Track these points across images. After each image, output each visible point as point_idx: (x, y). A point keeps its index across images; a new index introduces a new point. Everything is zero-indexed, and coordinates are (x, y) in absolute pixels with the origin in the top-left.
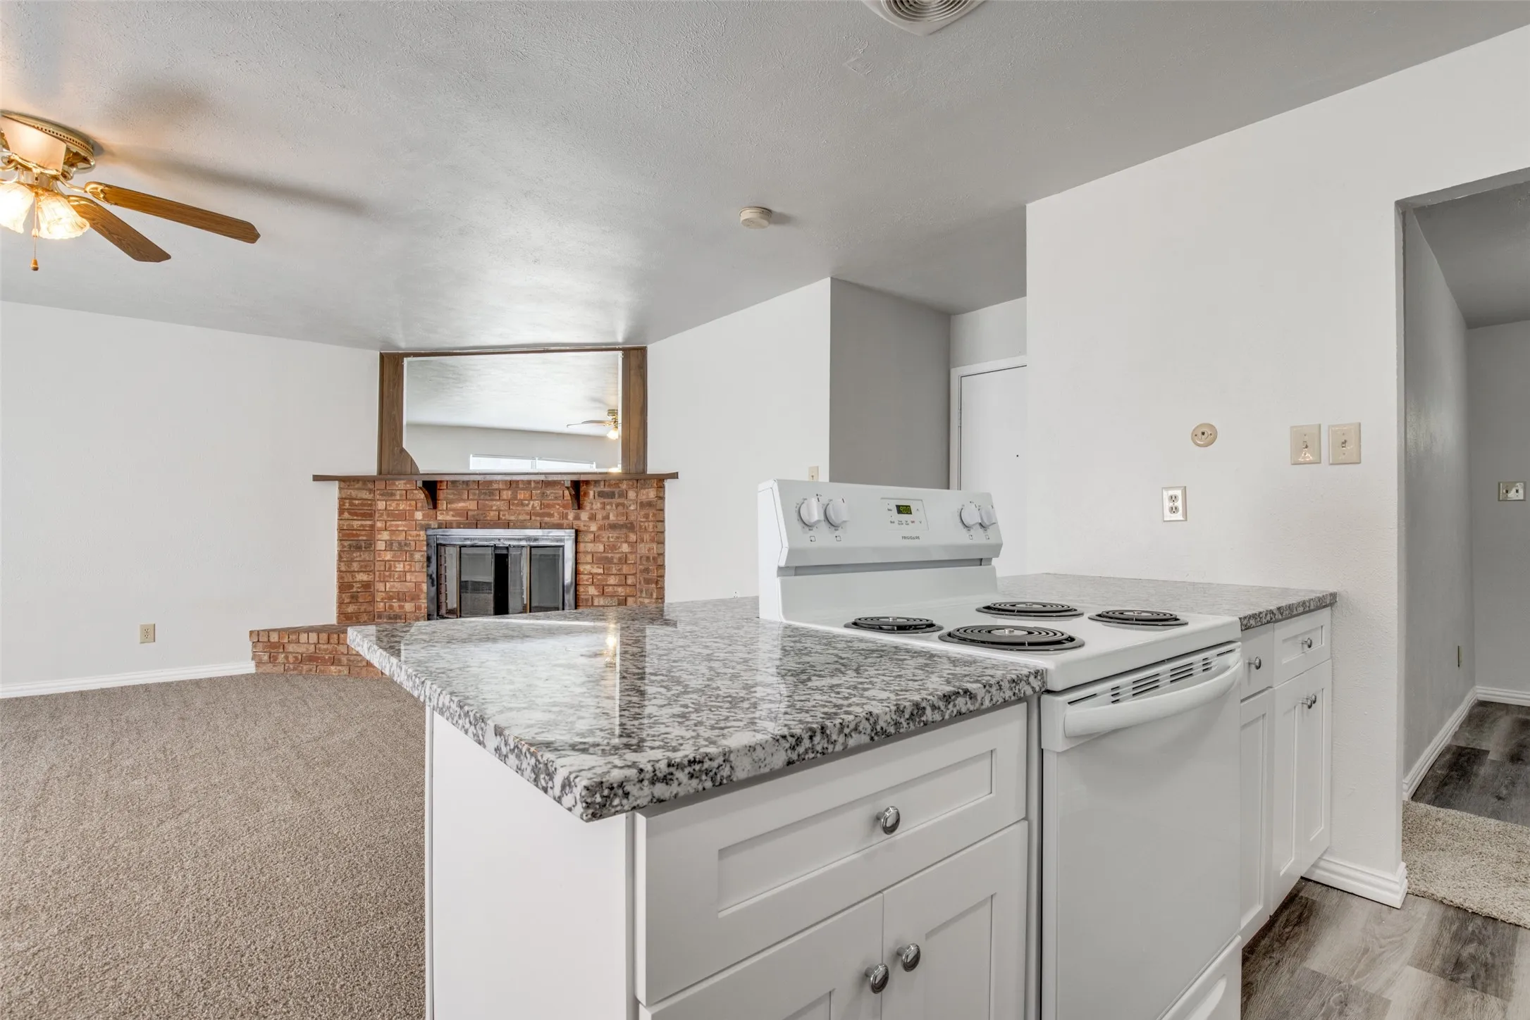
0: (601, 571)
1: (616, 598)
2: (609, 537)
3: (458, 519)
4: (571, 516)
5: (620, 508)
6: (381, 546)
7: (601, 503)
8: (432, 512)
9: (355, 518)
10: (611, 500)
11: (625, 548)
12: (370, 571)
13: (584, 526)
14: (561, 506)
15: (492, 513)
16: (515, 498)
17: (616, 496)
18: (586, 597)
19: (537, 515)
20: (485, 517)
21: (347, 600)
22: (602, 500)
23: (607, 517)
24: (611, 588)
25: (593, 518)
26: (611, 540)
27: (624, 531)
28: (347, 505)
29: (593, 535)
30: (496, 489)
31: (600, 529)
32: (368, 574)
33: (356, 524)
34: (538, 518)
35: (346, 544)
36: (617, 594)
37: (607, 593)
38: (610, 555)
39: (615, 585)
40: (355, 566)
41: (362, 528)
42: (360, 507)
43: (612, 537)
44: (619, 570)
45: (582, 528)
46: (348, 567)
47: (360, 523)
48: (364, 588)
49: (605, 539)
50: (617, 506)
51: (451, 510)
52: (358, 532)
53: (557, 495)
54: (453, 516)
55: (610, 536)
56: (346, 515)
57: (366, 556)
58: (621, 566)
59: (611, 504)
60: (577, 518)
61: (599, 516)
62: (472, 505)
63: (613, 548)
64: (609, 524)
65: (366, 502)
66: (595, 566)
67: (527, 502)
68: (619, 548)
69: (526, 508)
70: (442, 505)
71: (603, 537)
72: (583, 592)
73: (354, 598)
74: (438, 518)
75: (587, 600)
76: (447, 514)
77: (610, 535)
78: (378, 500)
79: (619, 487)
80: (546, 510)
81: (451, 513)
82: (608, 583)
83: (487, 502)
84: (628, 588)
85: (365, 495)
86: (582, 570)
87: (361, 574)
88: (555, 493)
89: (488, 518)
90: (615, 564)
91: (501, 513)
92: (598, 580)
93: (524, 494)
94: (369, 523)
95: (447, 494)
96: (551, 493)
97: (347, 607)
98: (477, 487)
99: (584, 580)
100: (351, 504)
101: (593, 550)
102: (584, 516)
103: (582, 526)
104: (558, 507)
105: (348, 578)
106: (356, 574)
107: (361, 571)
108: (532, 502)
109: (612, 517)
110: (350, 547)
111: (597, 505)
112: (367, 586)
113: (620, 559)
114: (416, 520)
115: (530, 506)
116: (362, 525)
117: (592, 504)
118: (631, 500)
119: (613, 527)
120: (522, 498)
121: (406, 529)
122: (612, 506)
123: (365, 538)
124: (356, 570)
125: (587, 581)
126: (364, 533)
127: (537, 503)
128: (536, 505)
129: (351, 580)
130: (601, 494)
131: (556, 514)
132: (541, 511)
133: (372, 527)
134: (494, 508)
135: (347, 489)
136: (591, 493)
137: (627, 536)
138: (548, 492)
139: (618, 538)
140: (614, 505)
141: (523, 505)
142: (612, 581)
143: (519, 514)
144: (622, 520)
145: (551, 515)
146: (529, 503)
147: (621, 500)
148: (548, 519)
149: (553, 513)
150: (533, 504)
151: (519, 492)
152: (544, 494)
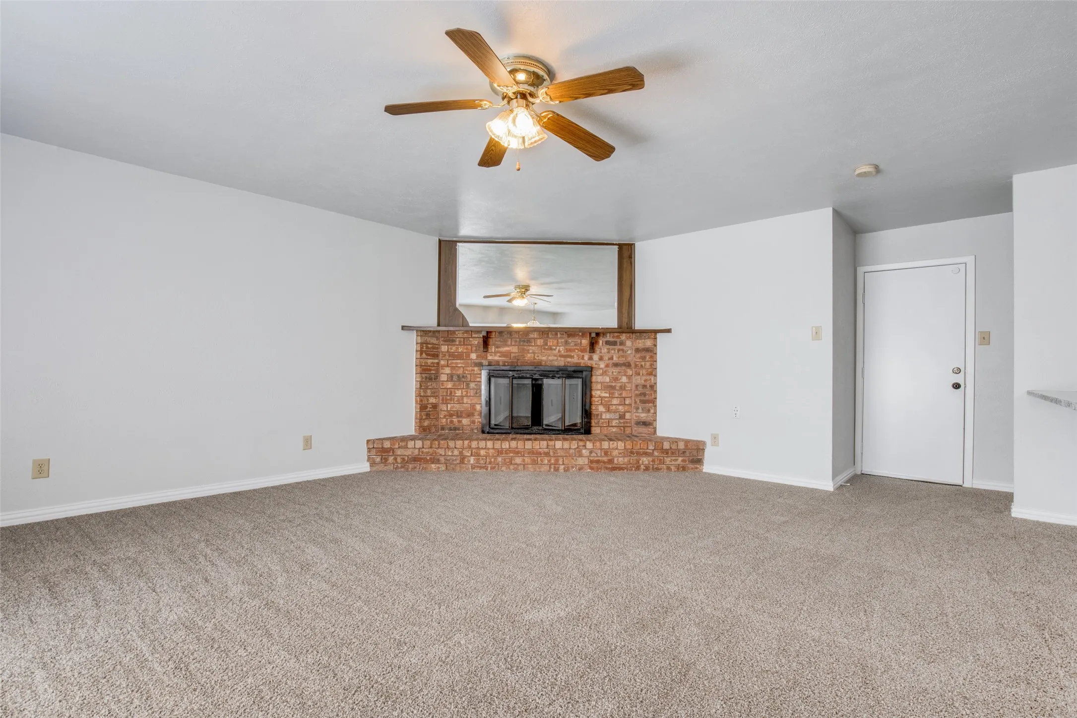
0: (607, 395)
1: (618, 413)
2: (613, 372)
3: (504, 359)
4: (586, 358)
5: (621, 352)
6: (444, 378)
7: (607, 349)
8: (484, 354)
9: (429, 357)
10: (614, 347)
11: (624, 379)
12: (437, 396)
13: (596, 364)
14: (579, 351)
15: (529, 355)
16: (546, 344)
17: (618, 344)
18: (597, 413)
19: (562, 356)
20: (524, 357)
21: (424, 417)
22: (608, 347)
23: (612, 358)
24: (614, 406)
25: (601, 359)
26: (614, 374)
27: (624, 368)
28: (425, 348)
29: (602, 371)
30: (532, 338)
31: (607, 366)
32: (436, 398)
33: (430, 361)
34: (563, 359)
35: (424, 376)
36: (618, 411)
37: (612, 410)
38: (613, 384)
39: (617, 405)
40: (429, 392)
41: (432, 365)
42: (432, 350)
43: (615, 372)
44: (621, 394)
45: (594, 366)
46: (425, 393)
47: (431, 361)
48: (433, 408)
49: (610, 374)
50: (619, 350)
51: (498, 352)
52: (431, 368)
53: (576, 343)
54: (500, 357)
55: (616, 370)
56: (424, 355)
57: (434, 385)
58: (621, 392)
59: (614, 350)
60: (591, 358)
61: (606, 358)
62: (515, 349)
63: (616, 379)
64: (613, 363)
65: (435, 346)
66: (603, 392)
67: (554, 347)
68: (620, 380)
69: (554, 352)
70: (492, 349)
71: (609, 372)
72: (595, 409)
73: (428, 415)
74: (489, 358)
75: (597, 415)
76: (495, 355)
77: (614, 371)
78: (442, 345)
79: (620, 338)
80: (568, 353)
81: (498, 354)
82: (612, 403)
83: (525, 347)
84: (626, 406)
85: (434, 341)
86: (594, 394)
87: (432, 398)
88: (575, 342)
89: (526, 358)
90: (618, 390)
91: (536, 355)
92: (605, 401)
93: (553, 342)
94: (436, 361)
95: (496, 341)
96: (572, 341)
97: (424, 422)
98: (517, 336)
99: (595, 402)
100: (427, 348)
101: (602, 381)
102: (596, 357)
103: (594, 364)
104: (577, 351)
105: (425, 402)
106: (429, 398)
107: (432, 396)
108: (558, 348)
109: (615, 359)
110: (426, 379)
111: (605, 350)
112: (435, 406)
113: (621, 387)
114: (471, 359)
115: (557, 350)
116: (432, 363)
117: (601, 349)
118: (627, 347)
119: (616, 365)
120: (551, 344)
121: (464, 366)
122: (615, 351)
123: (434, 372)
124: (429, 395)
125: (597, 402)
126: (433, 368)
127: (562, 348)
128: (561, 349)
129: (426, 402)
130: (608, 343)
131: (575, 356)
132: (565, 354)
133: (438, 363)
134: (531, 351)
135: (425, 336)
136: (601, 342)
137: (625, 372)
138: (570, 341)
139: (619, 372)
140: (616, 351)
141: (551, 349)
142: (615, 401)
143: (549, 356)
144: (622, 360)
145: (572, 357)
146: (556, 348)
147: (621, 347)
148: (570, 359)
149: (574, 355)
150: (559, 349)
151: (549, 340)
152: (567, 342)
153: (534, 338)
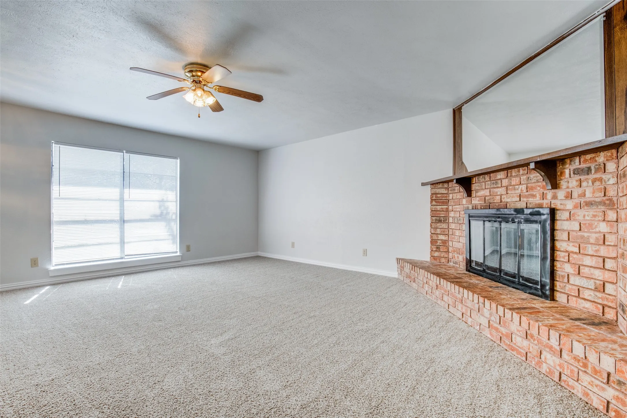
0: (576, 250)
1: (592, 280)
2: (584, 216)
3: (481, 203)
4: (550, 196)
5: (597, 183)
6: (451, 220)
7: (577, 181)
8: (469, 199)
9: (438, 204)
10: (586, 177)
11: (602, 227)
12: (447, 234)
13: (561, 204)
15: (497, 197)
16: (511, 184)
17: (593, 171)
18: (563, 274)
19: (525, 196)
20: (494, 200)
21: (434, 249)
22: (578, 177)
23: (583, 195)
24: (588, 269)
25: (569, 196)
26: (587, 218)
27: (603, 208)
28: (434, 197)
29: (568, 214)
30: (499, 179)
31: (575, 207)
32: (445, 236)
33: (439, 208)
35: (434, 218)
36: (593, 277)
37: (583, 273)
38: (585, 234)
39: (591, 267)
40: (438, 231)
41: (442, 210)
42: (441, 198)
43: (588, 216)
44: (597, 251)
45: (559, 207)
46: (435, 231)
47: (441, 207)
48: (443, 244)
49: (581, 218)
50: (594, 182)
51: (479, 197)
52: (440, 212)
53: (538, 178)
56: (434, 203)
57: (444, 226)
58: (598, 247)
59: (586, 180)
60: (555, 197)
61: (575, 195)
62: (487, 193)
63: (590, 227)
65: (444, 195)
66: (571, 244)
68: (596, 227)
69: (517, 192)
70: (474, 194)
71: (578, 216)
72: (560, 268)
73: (438, 248)
74: (473, 202)
75: (563, 277)
76: (476, 200)
77: (587, 213)
78: (450, 193)
79: (596, 161)
80: (530, 193)
82: (585, 263)
84: (607, 272)
85: (443, 191)
86: (558, 247)
87: (442, 235)
89: (496, 201)
90: (592, 244)
91: (502, 197)
92: (573, 258)
93: (516, 180)
94: (446, 207)
95: (476, 186)
96: (534, 177)
97: (435, 253)
98: (489, 179)
99: (560, 257)
100: (436, 197)
101: (569, 229)
102: (561, 194)
103: (559, 205)
104: (539, 188)
105: (435, 237)
106: (439, 235)
107: (442, 234)
108: (521, 186)
109: (588, 194)
110: (436, 221)
111: (573, 183)
112: (445, 242)
113: (597, 239)
114: (463, 204)
115: (520, 190)
116: (442, 208)
117: (568, 182)
119: (589, 204)
120: (515, 183)
121: (459, 210)
122: (588, 183)
123: (443, 215)
124: (439, 233)
125: (564, 257)
126: (443, 212)
127: (524, 187)
129: (436, 238)
130: (577, 172)
131: (538, 195)
132: (527, 193)
133: (447, 209)
134: (499, 194)
135: (434, 188)
136: (567, 171)
137: (605, 215)
138: (532, 176)
139: (594, 216)
140: (590, 182)
141: (515, 189)
142: (589, 262)
143: (513, 197)
144: (600, 197)
145: (534, 196)
146: (519, 188)
147: (598, 176)
148: (532, 199)
149: (536, 194)
150: (522, 188)
151: (512, 179)
152: (528, 178)
153: (501, 179)
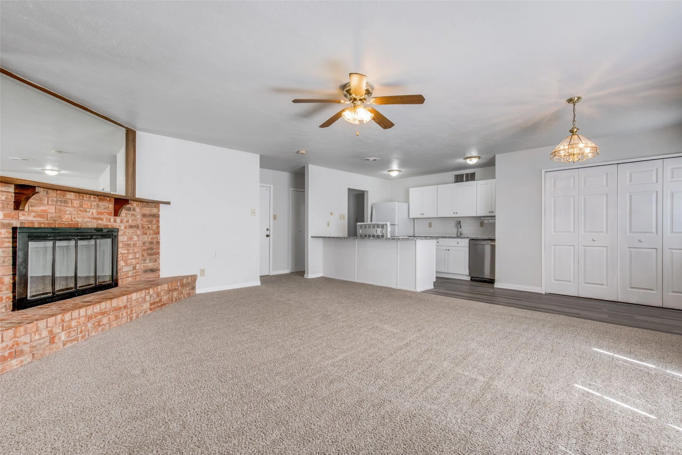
0: (126, 252)
1: (132, 266)
3: (39, 219)
4: (112, 220)
5: (133, 217)
8: (14, 212)
10: (129, 212)
11: (135, 238)
13: (118, 226)
14: (107, 214)
15: (66, 216)
16: (82, 206)
17: (132, 210)
18: (120, 267)
19: (94, 218)
23: (128, 222)
24: (130, 260)
25: (122, 222)
26: (130, 234)
27: (135, 229)
29: (123, 232)
30: (69, 199)
31: (125, 227)
34: (95, 221)
36: (132, 263)
37: (128, 263)
38: (129, 243)
39: (132, 259)
44: (133, 250)
49: (128, 234)
53: (105, 207)
54: (34, 217)
55: (130, 231)
58: (134, 248)
59: (129, 214)
60: (115, 221)
61: (125, 221)
62: (51, 209)
63: (131, 238)
64: (129, 225)
66: (125, 249)
67: (88, 210)
68: (133, 238)
69: (88, 214)
74: (20, 218)
76: (29, 215)
79: (133, 205)
80: (99, 216)
81: (33, 214)
82: (129, 258)
83: (62, 208)
84: (137, 259)
86: (120, 252)
88: (104, 206)
89: (64, 220)
90: (132, 247)
91: (73, 217)
92: (125, 257)
93: (87, 204)
96: (102, 205)
99: (119, 258)
101: (124, 240)
102: (118, 220)
103: (117, 226)
104: (105, 214)
108: (91, 210)
109: (130, 222)
111: (124, 215)
113: (134, 244)
115: (91, 212)
117: (122, 214)
118: (137, 213)
119: (131, 227)
120: (86, 207)
125: (121, 258)
127: (94, 211)
128: (94, 212)
131: (105, 219)
132: (97, 216)
134: (68, 212)
137: (136, 232)
139: (133, 233)
140: (131, 215)
141: (86, 211)
142: (131, 256)
143: (84, 217)
144: (134, 223)
145: (102, 219)
146: (90, 211)
147: (133, 213)
148: (101, 221)
149: (103, 218)
150: (92, 211)
151: (84, 202)
152: (98, 205)
153: (72, 199)
